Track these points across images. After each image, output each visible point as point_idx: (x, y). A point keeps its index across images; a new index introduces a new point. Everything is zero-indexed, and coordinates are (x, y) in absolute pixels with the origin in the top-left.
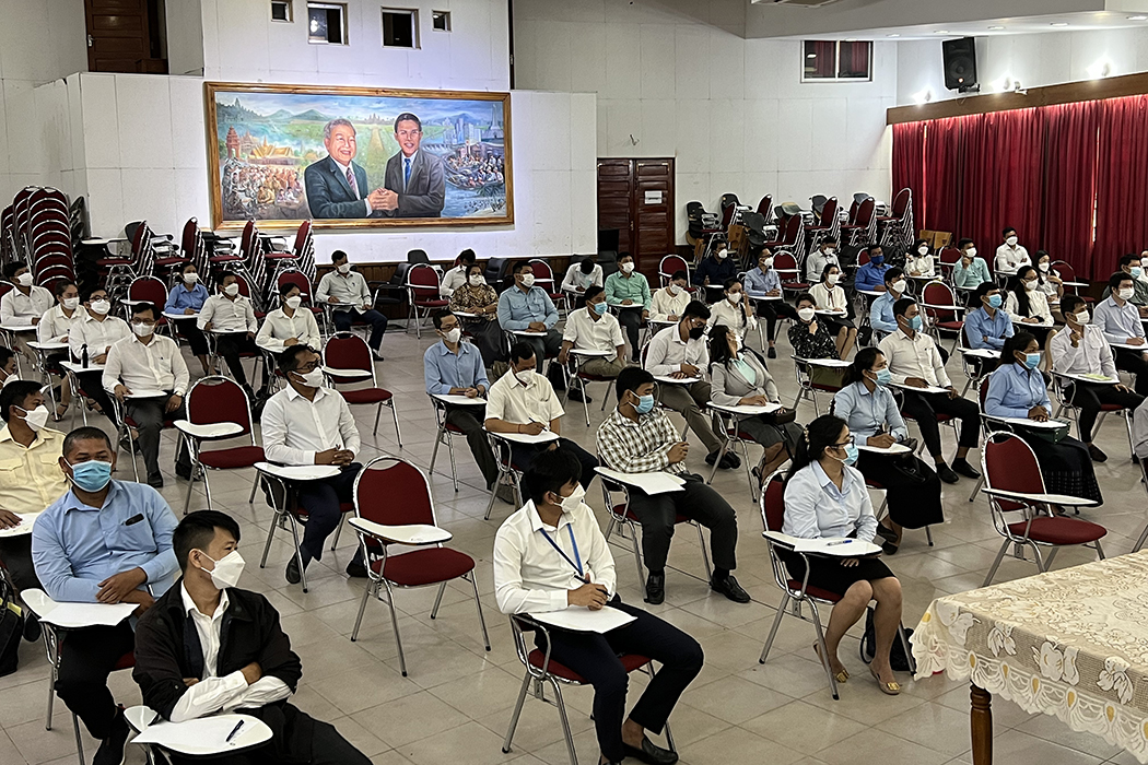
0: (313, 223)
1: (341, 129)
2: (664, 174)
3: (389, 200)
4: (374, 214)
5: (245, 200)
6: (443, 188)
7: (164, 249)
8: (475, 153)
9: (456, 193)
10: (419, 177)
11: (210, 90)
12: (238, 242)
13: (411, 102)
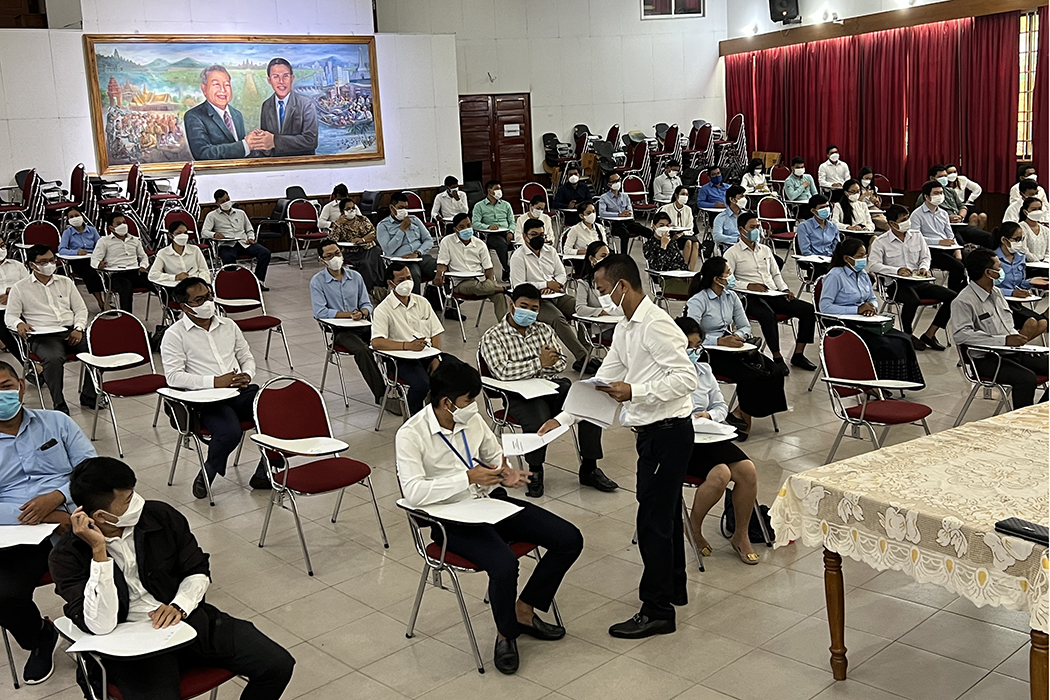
0: (195, 164)
1: (217, 75)
2: (520, 107)
3: (266, 140)
4: (252, 154)
5: (129, 145)
6: (316, 127)
7: (54, 195)
8: (344, 94)
9: (328, 132)
10: (293, 118)
11: (89, 42)
12: (124, 185)
13: (282, 48)
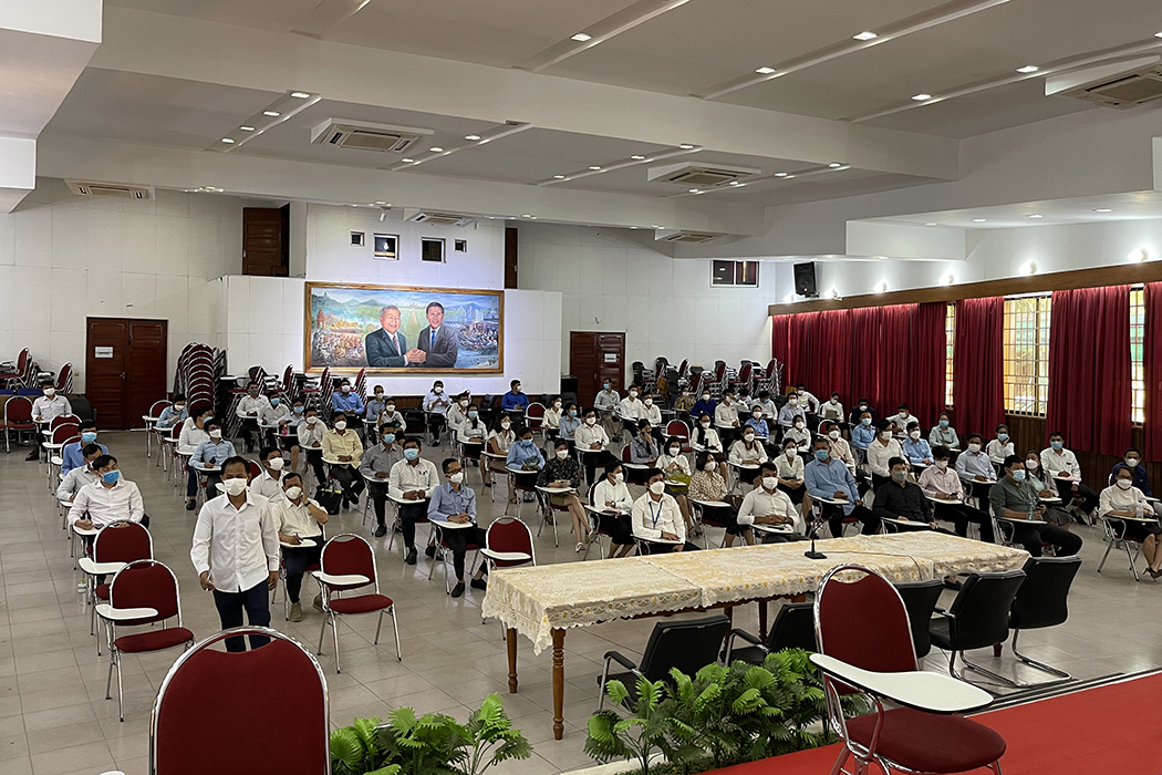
1: (391, 311)
2: (618, 342)
3: (420, 356)
4: (410, 364)
5: (326, 354)
6: (457, 349)
7: (273, 383)
8: (479, 328)
9: (465, 353)
10: (441, 342)
11: (309, 286)
12: (319, 380)
13: (438, 295)
